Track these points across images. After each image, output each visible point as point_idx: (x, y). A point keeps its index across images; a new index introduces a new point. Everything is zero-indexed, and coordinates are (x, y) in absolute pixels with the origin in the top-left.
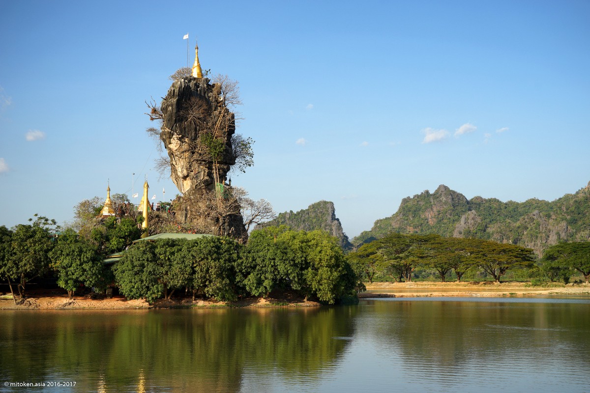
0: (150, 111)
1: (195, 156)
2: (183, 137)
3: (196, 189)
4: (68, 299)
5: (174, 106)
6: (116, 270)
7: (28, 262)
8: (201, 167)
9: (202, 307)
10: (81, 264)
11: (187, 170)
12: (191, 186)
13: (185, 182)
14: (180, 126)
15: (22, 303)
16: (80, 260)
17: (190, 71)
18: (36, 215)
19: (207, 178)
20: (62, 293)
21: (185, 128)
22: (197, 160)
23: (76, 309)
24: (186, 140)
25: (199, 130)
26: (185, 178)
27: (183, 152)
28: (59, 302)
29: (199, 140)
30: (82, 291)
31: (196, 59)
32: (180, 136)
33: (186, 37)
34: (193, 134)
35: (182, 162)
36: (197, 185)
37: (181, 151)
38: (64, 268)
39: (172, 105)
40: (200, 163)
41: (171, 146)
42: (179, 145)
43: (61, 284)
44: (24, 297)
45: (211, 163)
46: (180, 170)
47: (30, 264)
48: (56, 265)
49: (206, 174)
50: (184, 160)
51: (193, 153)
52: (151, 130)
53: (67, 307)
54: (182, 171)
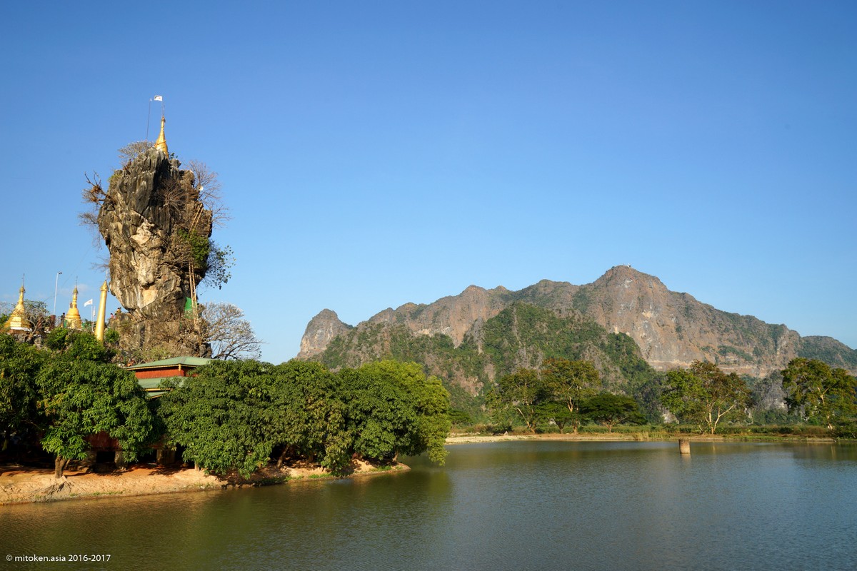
0: (92, 188)
1: (168, 256)
2: (155, 228)
3: (163, 303)
4: (52, 477)
5: (151, 182)
8: (173, 273)
11: (154, 275)
12: (157, 298)
13: (146, 293)
14: (154, 212)
19: (178, 289)
21: (159, 215)
22: (169, 263)
24: (159, 232)
26: (147, 286)
27: (152, 249)
29: (173, 236)
31: (162, 134)
32: (153, 225)
34: (168, 226)
35: (149, 263)
36: (166, 298)
37: (151, 246)
39: (147, 180)
40: (172, 268)
41: (135, 238)
42: (148, 238)
45: (186, 269)
46: (144, 274)
49: (178, 283)
50: (152, 260)
51: (164, 251)
52: (88, 216)
54: (147, 276)
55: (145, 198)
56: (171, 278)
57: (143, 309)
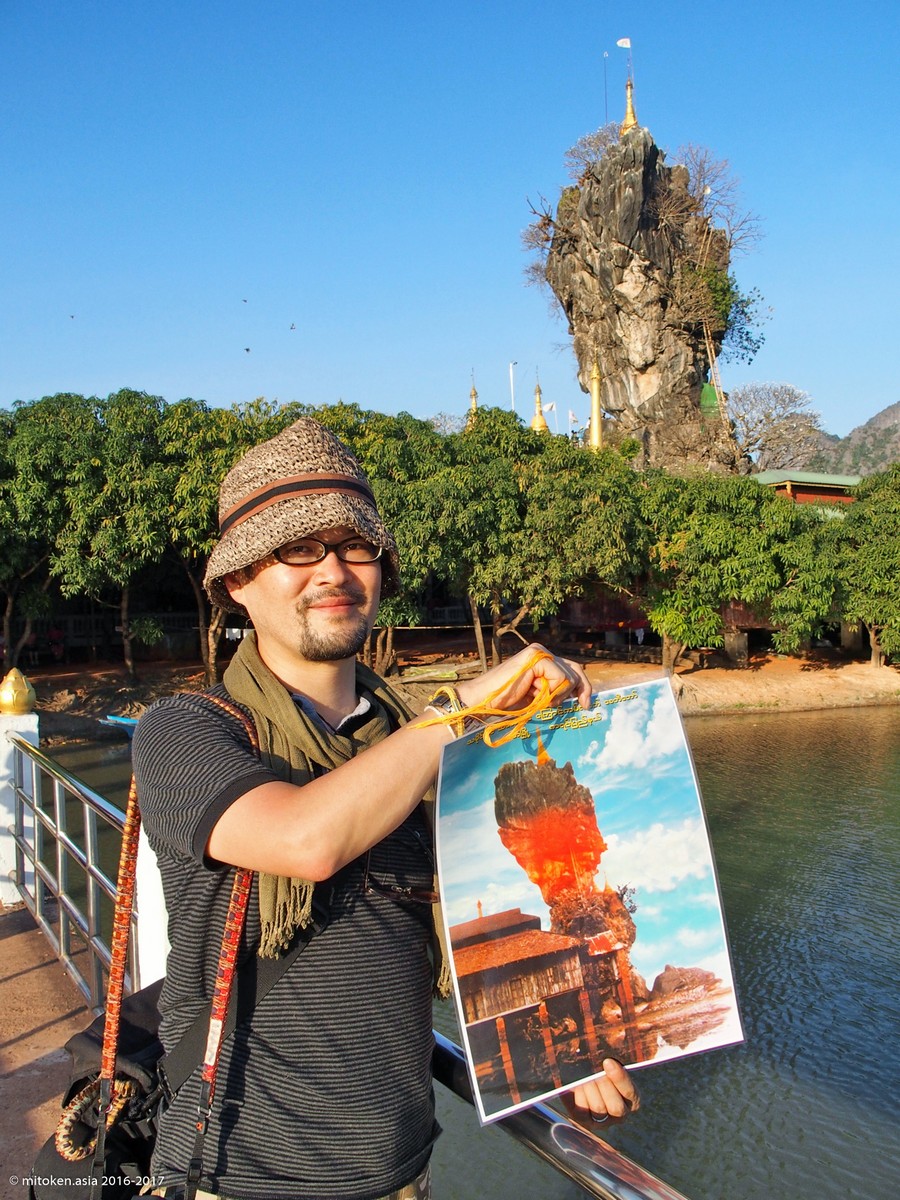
1: (673, 314)
2: (650, 267)
3: (669, 396)
5: (639, 187)
8: (680, 342)
11: (653, 348)
12: (661, 387)
13: (643, 379)
14: (646, 239)
19: (691, 369)
21: (653, 244)
22: (674, 326)
26: (643, 369)
27: (648, 304)
29: (677, 277)
31: (629, 110)
32: (647, 263)
34: (667, 263)
35: (644, 329)
36: (673, 385)
37: (644, 301)
39: (633, 185)
41: (622, 288)
42: (641, 286)
45: (697, 335)
46: (640, 348)
49: (689, 359)
50: (648, 323)
51: (665, 308)
54: (644, 350)
55: (633, 217)
56: (679, 351)
57: (641, 408)
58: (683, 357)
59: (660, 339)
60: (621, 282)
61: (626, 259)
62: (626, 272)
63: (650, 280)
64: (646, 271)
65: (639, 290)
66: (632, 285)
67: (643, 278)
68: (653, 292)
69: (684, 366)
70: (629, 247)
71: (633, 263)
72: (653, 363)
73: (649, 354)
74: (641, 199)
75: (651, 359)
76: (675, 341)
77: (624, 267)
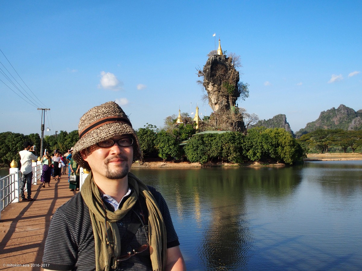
0: (198, 72)
1: (220, 93)
2: (214, 84)
3: (221, 109)
4: (163, 163)
5: (210, 69)
6: (185, 149)
7: (145, 145)
8: (224, 98)
9: (227, 166)
10: (169, 146)
11: (217, 100)
12: (219, 108)
13: (216, 106)
14: (213, 79)
15: (143, 164)
16: (168, 144)
17: (216, 52)
18: (147, 124)
19: (226, 104)
20: (161, 160)
21: (215, 80)
22: (221, 95)
23: (167, 167)
24: (216, 85)
25: (222, 80)
26: (216, 104)
27: (214, 92)
28: (160, 164)
29: (222, 85)
30: (169, 159)
31: (219, 46)
32: (213, 84)
33: (214, 35)
34: (219, 83)
35: (214, 96)
36: (221, 107)
37: (213, 91)
38: (161, 148)
39: (208, 69)
40: (223, 97)
41: (208, 89)
42: (212, 88)
43: (160, 156)
44: (143, 162)
45: (228, 96)
46: (213, 100)
47: (146, 146)
48: (158, 147)
49: (226, 102)
50: (215, 95)
51: (219, 92)
52: (199, 81)
53: (163, 166)
54: (214, 101)
55: (209, 75)
56: (223, 100)
57: (216, 112)
58: (224, 101)
59: (218, 98)
60: (208, 87)
61: (208, 84)
62: (209, 86)
63: (214, 87)
64: (213, 85)
65: (212, 89)
66: (210, 88)
67: (212, 87)
68: (215, 89)
69: (224, 103)
70: (209, 81)
71: (210, 84)
72: (217, 103)
73: (216, 101)
74: (210, 72)
75: (216, 102)
76: (222, 98)
77: (208, 85)
